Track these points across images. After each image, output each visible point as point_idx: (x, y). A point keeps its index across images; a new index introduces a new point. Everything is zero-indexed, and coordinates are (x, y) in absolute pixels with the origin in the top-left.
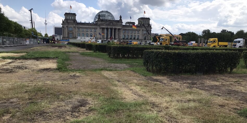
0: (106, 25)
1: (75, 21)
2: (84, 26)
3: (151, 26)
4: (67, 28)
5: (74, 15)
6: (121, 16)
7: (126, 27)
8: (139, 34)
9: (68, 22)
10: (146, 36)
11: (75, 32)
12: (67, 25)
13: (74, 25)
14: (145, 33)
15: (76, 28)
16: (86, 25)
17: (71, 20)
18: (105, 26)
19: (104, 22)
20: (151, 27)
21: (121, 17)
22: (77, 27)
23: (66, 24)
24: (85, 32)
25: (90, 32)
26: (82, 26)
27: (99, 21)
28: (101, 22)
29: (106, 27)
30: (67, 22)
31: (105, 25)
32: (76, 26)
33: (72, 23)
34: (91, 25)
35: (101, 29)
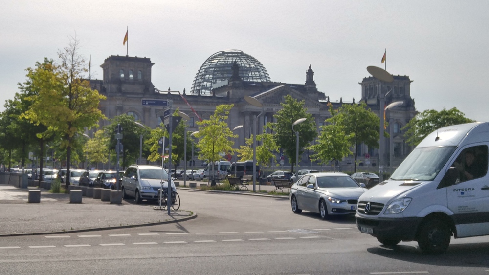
0: (265, 101)
1: (147, 85)
3: (415, 106)
4: (118, 113)
5: (146, 63)
6: (310, 67)
9: (123, 89)
12: (119, 103)
16: (189, 103)
17: (134, 84)
19: (253, 93)
20: (414, 109)
21: (310, 73)
22: (156, 111)
23: (115, 100)
27: (237, 88)
28: (243, 91)
29: (266, 109)
30: (120, 90)
33: (138, 94)
34: (208, 104)
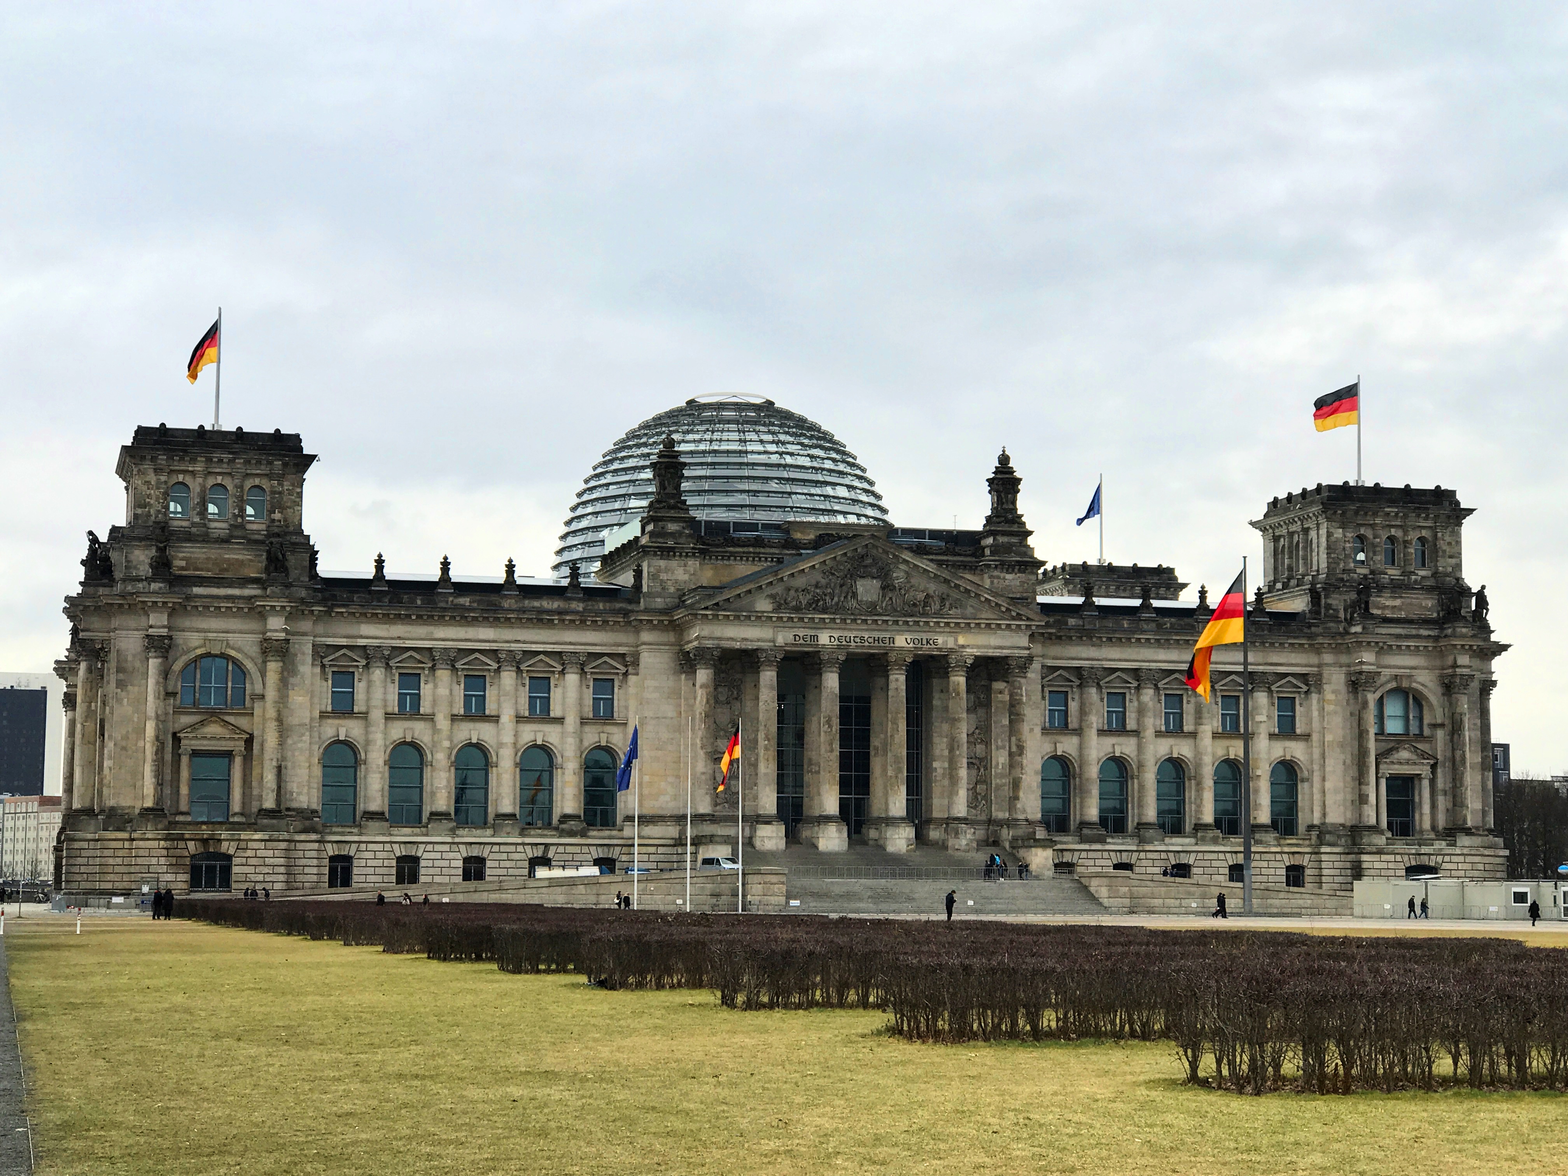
0: (780, 605)
1: (286, 545)
2: (421, 630)
3: (1492, 618)
4: (154, 663)
5: (283, 455)
7: (1086, 635)
8: (1296, 750)
9: (178, 562)
10: (1424, 771)
11: (283, 731)
12: (158, 621)
13: (276, 624)
14: (1393, 727)
15: (307, 669)
16: (462, 617)
17: (224, 541)
18: (760, 618)
19: (743, 569)
20: (1486, 630)
21: (1004, 482)
22: (321, 652)
23: (145, 609)
24: (443, 722)
25: (519, 719)
26: (398, 630)
27: (667, 553)
28: (693, 564)
29: (784, 637)
30: (161, 568)
31: (764, 605)
32: (306, 625)
33: (244, 582)
34: (541, 620)
35: (703, 675)
